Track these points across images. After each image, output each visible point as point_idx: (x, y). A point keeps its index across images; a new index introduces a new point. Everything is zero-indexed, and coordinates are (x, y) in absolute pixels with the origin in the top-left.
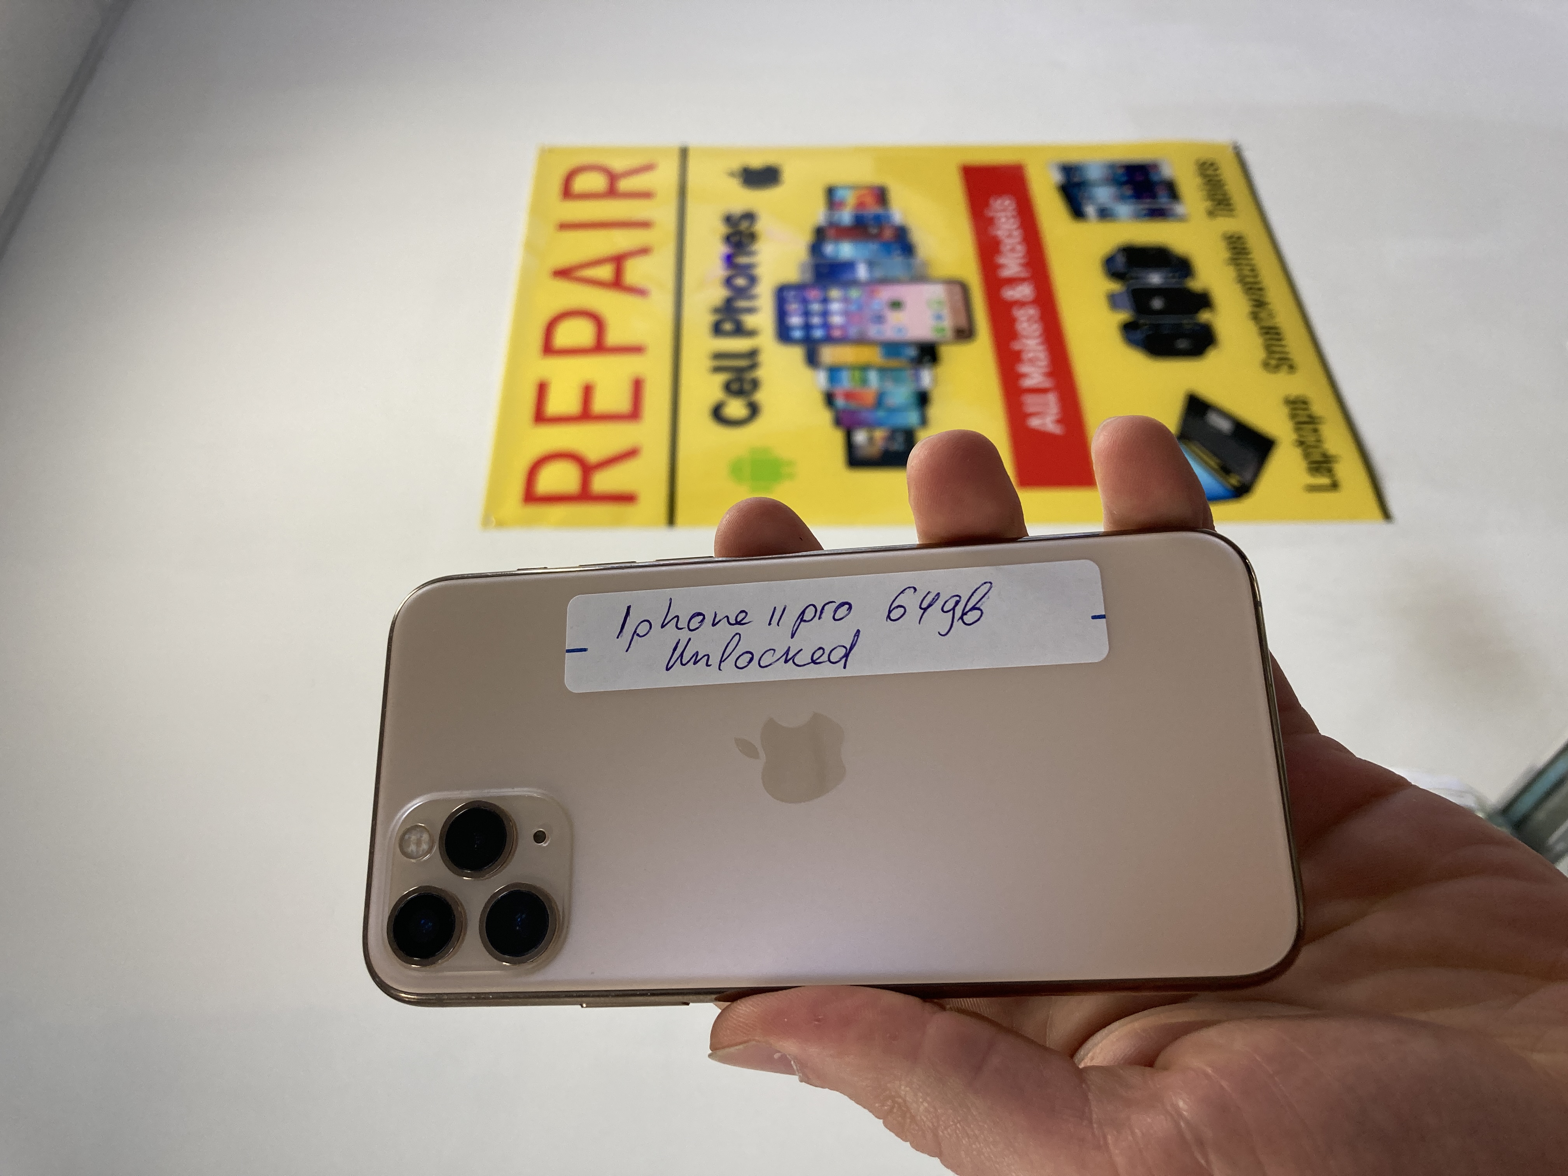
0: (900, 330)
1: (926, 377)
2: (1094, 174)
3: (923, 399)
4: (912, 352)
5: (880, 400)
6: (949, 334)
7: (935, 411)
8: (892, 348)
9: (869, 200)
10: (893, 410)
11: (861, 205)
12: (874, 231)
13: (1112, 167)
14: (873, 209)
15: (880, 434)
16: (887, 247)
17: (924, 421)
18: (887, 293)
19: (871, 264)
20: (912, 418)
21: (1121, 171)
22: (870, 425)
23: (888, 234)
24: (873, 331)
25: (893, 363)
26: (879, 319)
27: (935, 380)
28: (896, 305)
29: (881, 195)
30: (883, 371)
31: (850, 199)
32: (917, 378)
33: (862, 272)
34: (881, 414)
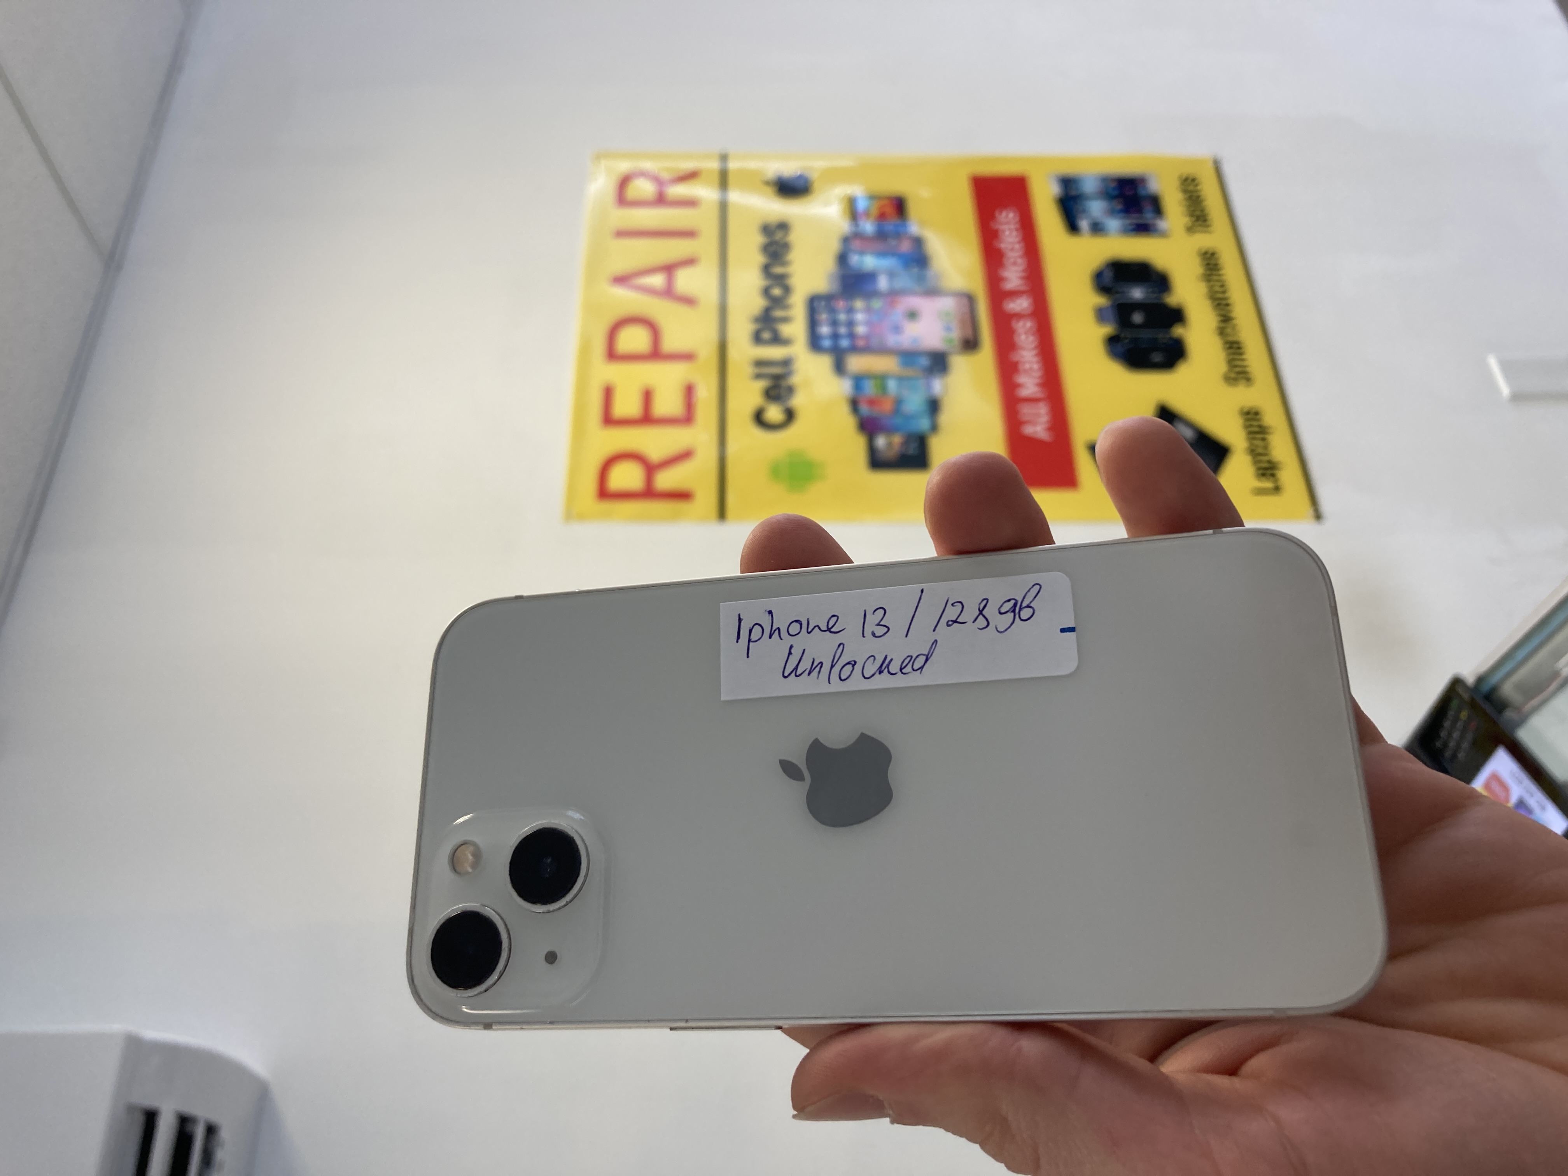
0: (914, 339)
1: (937, 386)
2: (1089, 187)
3: (934, 406)
4: (924, 362)
5: (898, 407)
6: (956, 344)
7: (945, 418)
8: (908, 356)
9: (889, 210)
10: (909, 417)
11: (881, 217)
12: (893, 243)
13: (1106, 180)
14: (893, 222)
15: (897, 439)
16: (905, 259)
17: (934, 428)
18: (905, 303)
19: (891, 275)
20: (924, 424)
21: (1113, 185)
22: (888, 430)
23: (906, 247)
24: (892, 340)
25: (909, 372)
26: (897, 328)
27: (945, 389)
28: (912, 315)
29: (900, 205)
30: (901, 379)
31: (872, 210)
32: (929, 387)
33: (883, 283)
34: (898, 421)
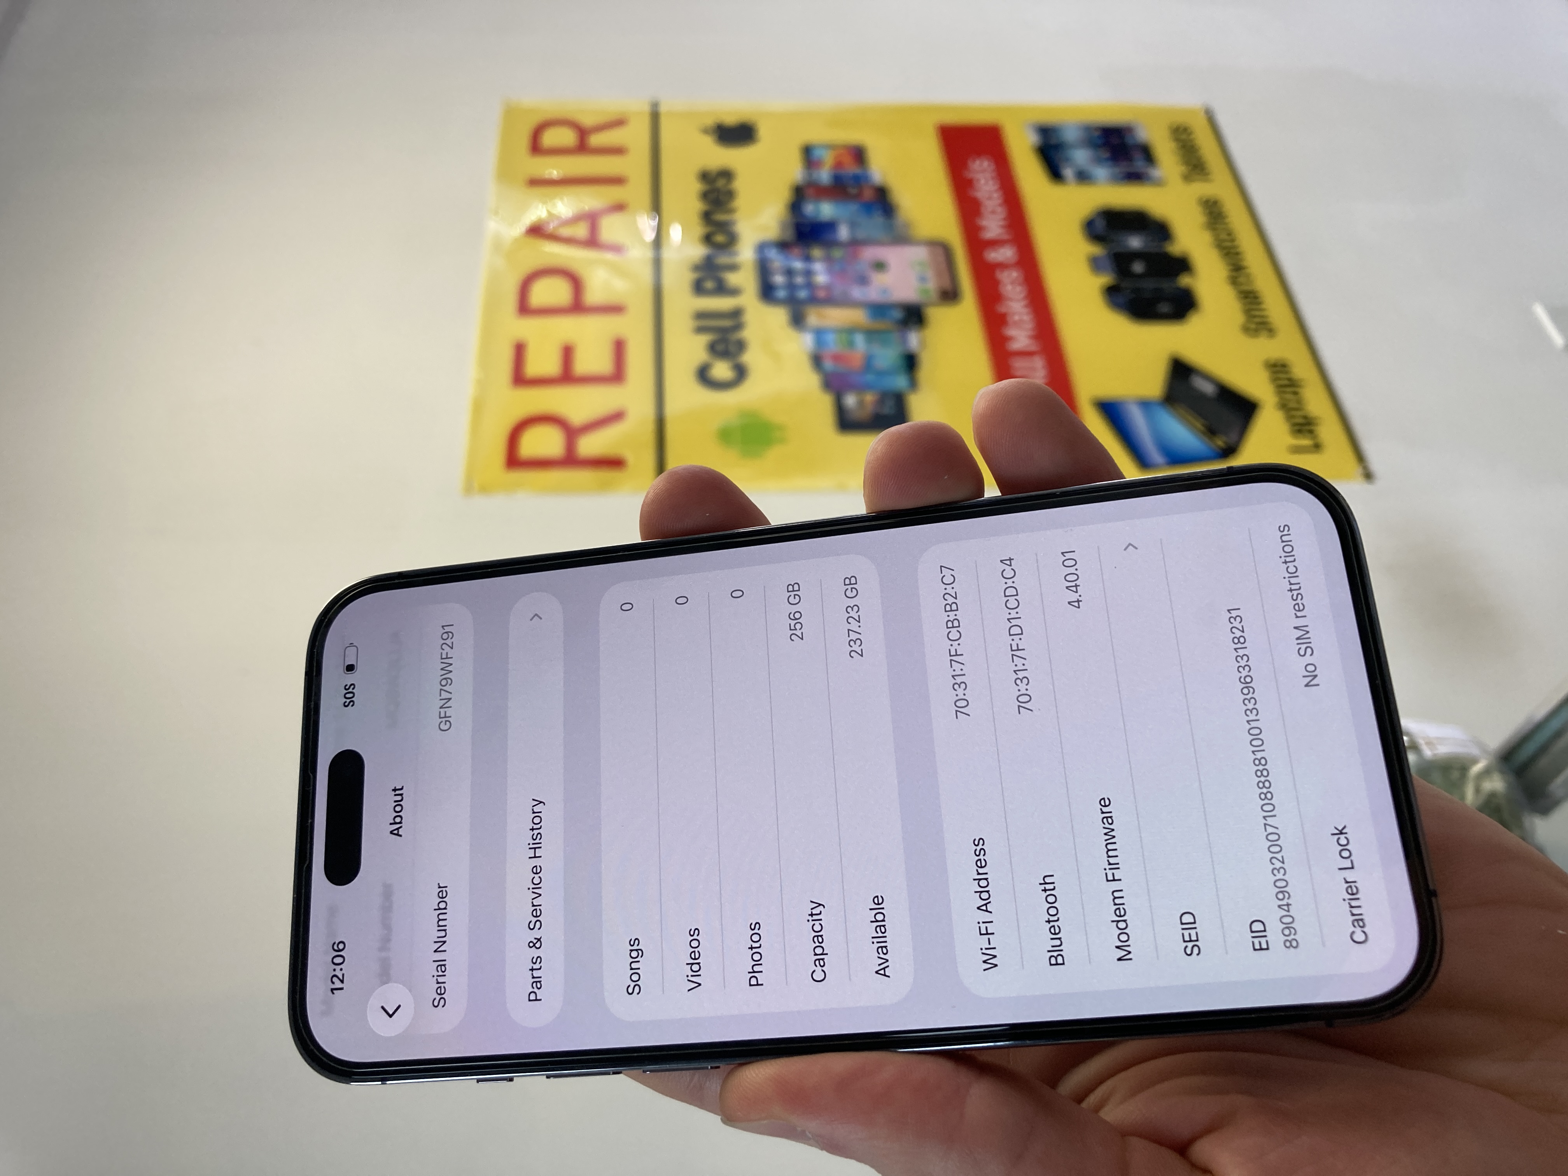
0: (885, 291)
1: (914, 339)
2: (1071, 135)
3: (910, 362)
4: (898, 314)
5: (868, 364)
6: (933, 295)
7: (924, 372)
8: (878, 310)
9: (848, 161)
10: (881, 373)
11: (838, 165)
12: (853, 191)
13: (1088, 129)
14: (851, 169)
15: (870, 398)
16: (868, 208)
17: (913, 384)
18: (870, 253)
19: (853, 225)
20: (900, 382)
22: (860, 389)
23: (868, 194)
24: (857, 293)
25: (879, 325)
26: (863, 281)
27: (923, 343)
28: (880, 266)
29: (858, 154)
30: (871, 334)
31: (828, 159)
32: (904, 341)
33: (843, 233)
34: (870, 378)
